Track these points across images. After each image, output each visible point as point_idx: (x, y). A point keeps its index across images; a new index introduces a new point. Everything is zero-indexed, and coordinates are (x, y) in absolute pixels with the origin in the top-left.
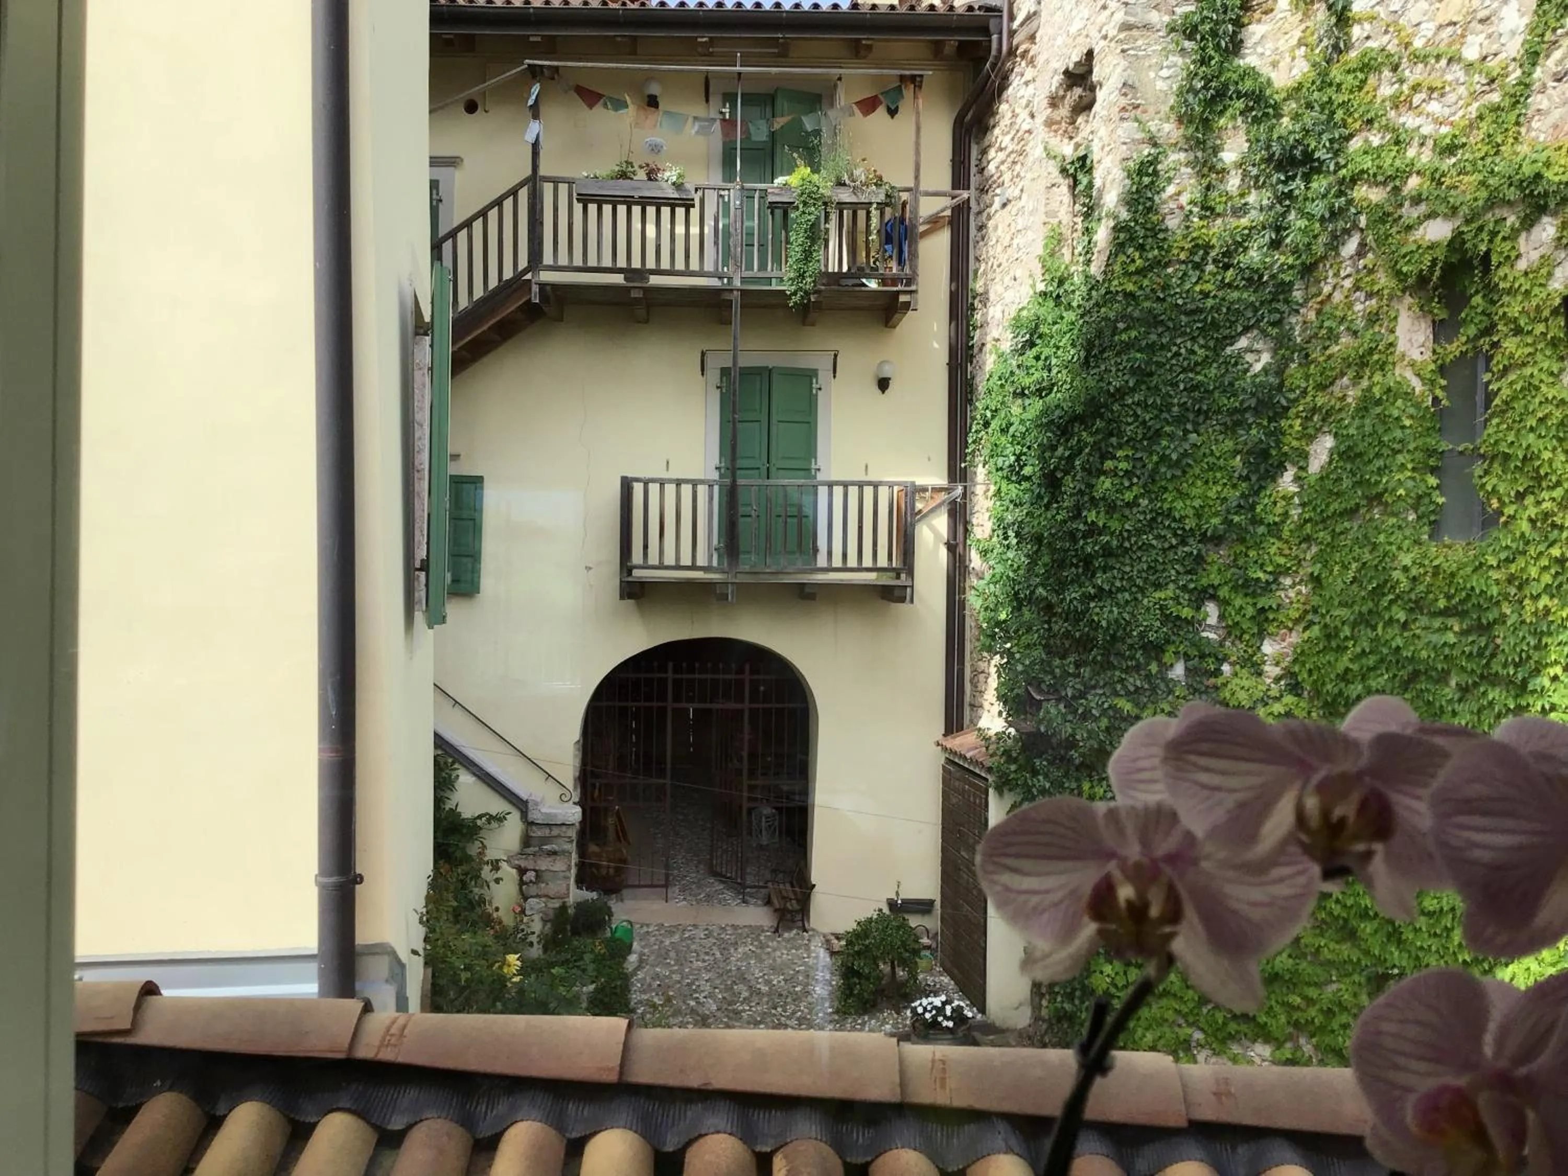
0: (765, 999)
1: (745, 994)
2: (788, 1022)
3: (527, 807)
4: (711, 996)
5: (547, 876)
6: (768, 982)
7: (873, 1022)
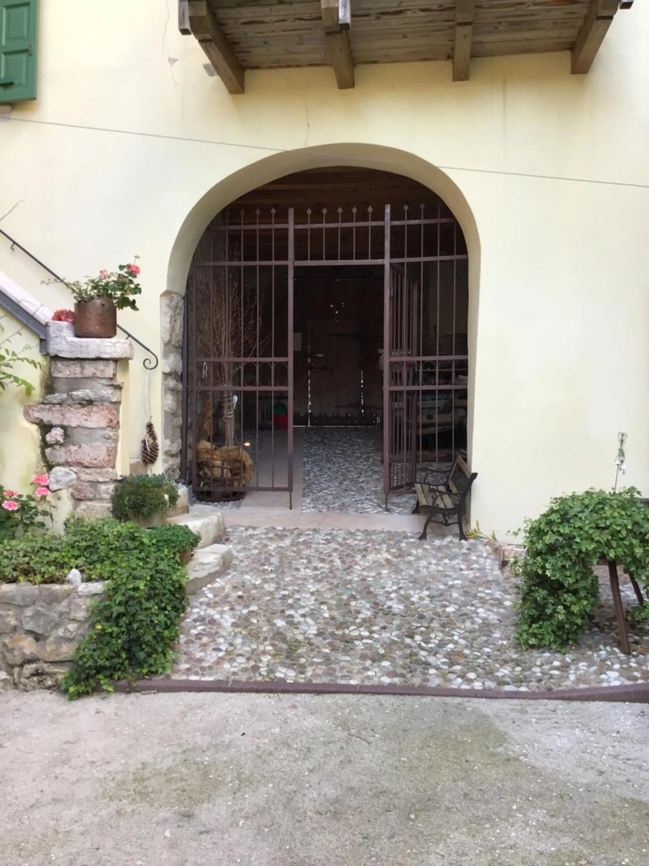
0: (396, 622)
1: (366, 613)
2: (432, 659)
3: (46, 333)
4: (313, 614)
5: (77, 435)
6: (405, 599)
7: (582, 665)
